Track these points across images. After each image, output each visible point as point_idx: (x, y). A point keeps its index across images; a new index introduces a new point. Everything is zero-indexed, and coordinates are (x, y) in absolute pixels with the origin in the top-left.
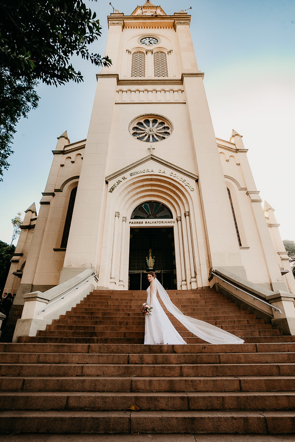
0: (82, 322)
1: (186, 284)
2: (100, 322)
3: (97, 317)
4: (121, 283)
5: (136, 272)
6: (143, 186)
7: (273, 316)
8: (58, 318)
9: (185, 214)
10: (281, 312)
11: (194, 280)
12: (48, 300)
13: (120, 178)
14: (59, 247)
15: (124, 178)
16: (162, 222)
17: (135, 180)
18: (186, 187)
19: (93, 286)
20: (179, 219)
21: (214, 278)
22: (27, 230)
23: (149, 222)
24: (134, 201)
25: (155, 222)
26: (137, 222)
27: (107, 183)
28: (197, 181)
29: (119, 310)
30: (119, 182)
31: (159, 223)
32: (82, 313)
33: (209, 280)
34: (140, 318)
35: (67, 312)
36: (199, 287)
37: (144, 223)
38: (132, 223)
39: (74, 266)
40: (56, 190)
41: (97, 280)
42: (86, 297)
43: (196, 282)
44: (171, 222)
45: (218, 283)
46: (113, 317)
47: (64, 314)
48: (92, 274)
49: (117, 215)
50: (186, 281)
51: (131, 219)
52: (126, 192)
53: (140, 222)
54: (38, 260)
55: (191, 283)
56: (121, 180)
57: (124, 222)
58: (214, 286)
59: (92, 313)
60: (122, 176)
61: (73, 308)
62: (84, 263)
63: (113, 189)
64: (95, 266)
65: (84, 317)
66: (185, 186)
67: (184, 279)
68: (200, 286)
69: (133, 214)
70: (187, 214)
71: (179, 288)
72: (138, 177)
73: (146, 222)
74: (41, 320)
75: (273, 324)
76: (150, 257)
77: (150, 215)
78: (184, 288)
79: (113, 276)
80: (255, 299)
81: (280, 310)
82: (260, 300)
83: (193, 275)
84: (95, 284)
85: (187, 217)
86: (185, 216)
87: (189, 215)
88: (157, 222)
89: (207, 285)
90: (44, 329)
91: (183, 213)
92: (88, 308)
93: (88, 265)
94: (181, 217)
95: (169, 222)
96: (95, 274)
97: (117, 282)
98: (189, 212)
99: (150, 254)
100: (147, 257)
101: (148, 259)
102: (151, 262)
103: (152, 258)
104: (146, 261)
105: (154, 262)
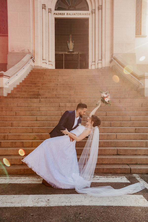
0: (31, 89)
1: (95, 65)
2: (41, 88)
3: (39, 86)
4: (50, 63)
5: (60, 53)
7: (139, 87)
8: (16, 86)
9: (98, 7)
11: (100, 61)
12: (9, 77)
16: (80, 14)
19: (32, 66)
20: (93, 11)
21: (113, 61)
23: (69, 14)
25: (75, 14)
26: (60, 14)
29: (51, 82)
31: (78, 14)
32: (29, 83)
33: (110, 62)
34: (64, 87)
35: (20, 83)
37: (66, 14)
38: (56, 14)
39: (16, 51)
41: (34, 61)
42: (29, 73)
43: (101, 63)
44: (87, 14)
45: (115, 65)
46: (48, 86)
47: (18, 84)
48: (31, 58)
49: (44, 7)
50: (95, 62)
51: (55, 10)
53: (62, 14)
55: (98, 64)
57: (50, 13)
58: (112, 67)
59: (35, 84)
61: (23, 81)
62: (23, 49)
64: (31, 51)
65: (31, 86)
67: (94, 60)
68: (104, 66)
69: (56, 5)
70: (100, 7)
71: (90, 68)
73: (67, 14)
74: (8, 88)
75: (138, 91)
76: (71, 42)
77: (70, 6)
78: (93, 67)
79: (44, 58)
80: (132, 77)
81: (142, 84)
82: (134, 77)
83: (100, 58)
84: (33, 64)
85: (100, 11)
86: (99, 9)
87: (102, 9)
88: (76, 14)
89: (108, 66)
90: (10, 92)
91: (97, 6)
92: (32, 80)
93: (26, 51)
94: (95, 10)
95: (85, 14)
96: (32, 58)
97: (47, 62)
98: (102, 6)
99: (71, 39)
100: (68, 42)
101: (69, 43)
102: (71, 45)
103: (72, 42)
104: (67, 44)
105: (74, 46)
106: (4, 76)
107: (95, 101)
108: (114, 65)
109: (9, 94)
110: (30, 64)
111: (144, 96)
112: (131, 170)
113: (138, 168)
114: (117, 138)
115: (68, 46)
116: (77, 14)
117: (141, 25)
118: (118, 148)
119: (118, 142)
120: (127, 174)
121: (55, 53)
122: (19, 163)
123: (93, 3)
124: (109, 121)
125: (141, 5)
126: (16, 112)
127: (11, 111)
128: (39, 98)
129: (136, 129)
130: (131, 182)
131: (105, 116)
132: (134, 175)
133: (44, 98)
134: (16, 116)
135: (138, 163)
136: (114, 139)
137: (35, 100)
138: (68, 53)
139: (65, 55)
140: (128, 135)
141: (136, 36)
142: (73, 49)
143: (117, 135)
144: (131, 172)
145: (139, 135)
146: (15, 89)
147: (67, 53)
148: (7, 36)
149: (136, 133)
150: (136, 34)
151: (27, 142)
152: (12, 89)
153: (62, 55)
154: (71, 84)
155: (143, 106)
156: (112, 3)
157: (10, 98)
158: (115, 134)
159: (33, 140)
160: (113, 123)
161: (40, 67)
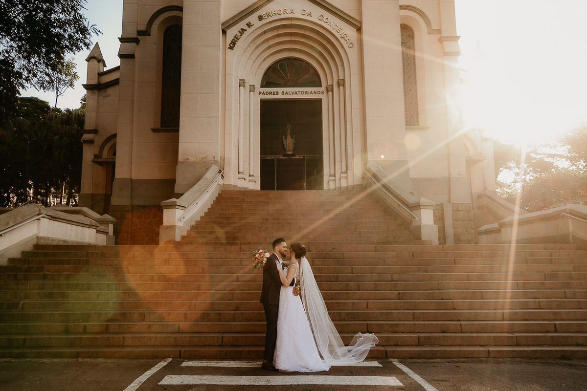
1: (335, 180)
3: (234, 223)
4: (251, 178)
5: (269, 157)
6: (279, 36)
7: (412, 222)
8: (194, 224)
9: (338, 82)
10: (417, 220)
11: (344, 175)
12: (185, 207)
13: (242, 25)
14: (158, 126)
15: (249, 25)
16: (306, 92)
17: (266, 28)
18: (342, 41)
19: (220, 185)
20: (330, 88)
21: (367, 176)
22: (96, 91)
23: (286, 94)
24: (265, 60)
25: (296, 93)
26: (271, 93)
27: (224, 32)
28: (359, 30)
29: (255, 214)
30: (243, 31)
31: (302, 93)
32: (217, 218)
34: (279, 223)
35: (202, 217)
36: (349, 184)
37: (280, 93)
38: (263, 93)
39: (192, 159)
40: (140, 33)
41: (223, 177)
42: (215, 200)
43: (347, 178)
44: (319, 92)
47: (199, 219)
48: (219, 172)
49: (242, 83)
50: (334, 175)
51: (262, 87)
52: (253, 46)
53: (274, 92)
54: (132, 145)
55: (340, 179)
56: (246, 27)
57: (252, 93)
58: (366, 185)
59: (228, 218)
60: (246, 21)
62: (204, 156)
63: (234, 44)
64: (218, 159)
66: (340, 39)
67: (332, 173)
68: (351, 183)
70: (341, 83)
71: (325, 187)
72: (271, 22)
73: (283, 92)
74: (182, 227)
76: (289, 137)
77: (289, 81)
78: (332, 186)
79: (241, 170)
80: (399, 205)
81: (417, 218)
82: (403, 206)
83: (344, 169)
84: (221, 182)
85: (341, 88)
86: (339, 86)
87: (344, 85)
88: (298, 93)
89: (359, 183)
90: (185, 234)
91: (335, 80)
92: (221, 212)
93: (210, 159)
94: (332, 86)
95: (315, 93)
96: (221, 171)
97: (247, 177)
98: (344, 80)
99: (289, 132)
100: (284, 137)
101: (286, 139)
102: (289, 143)
103: (292, 138)
104: (282, 141)
105: (294, 144)
106: (177, 207)
107: (334, 248)
108: (370, 182)
109: (183, 237)
110: (217, 183)
111: (421, 240)
112: (386, 353)
113: (398, 349)
114: (369, 307)
115: (284, 145)
116: (300, 93)
117: (417, 108)
118: (369, 322)
119: (369, 313)
120: (381, 358)
121: (261, 157)
122: (217, 344)
123: (329, 75)
124: (357, 282)
125: (415, 76)
126: (203, 268)
127: (194, 265)
128: (237, 244)
129: (399, 294)
130: (384, 366)
131: (350, 273)
132: (392, 360)
133: (244, 244)
134: (203, 273)
135: (400, 344)
136: (363, 310)
137: (233, 248)
138: (284, 158)
139: (279, 160)
140: (385, 302)
141: (406, 128)
142: (293, 150)
143: (367, 302)
144: (386, 356)
145: (404, 302)
146: (193, 227)
147: (281, 157)
148: (178, 131)
149: (399, 299)
150: (406, 125)
151: (227, 313)
152: (189, 229)
153: (273, 160)
154: (290, 218)
155: (414, 257)
156: (362, 75)
157: (187, 244)
158: (364, 301)
159: (235, 310)
160: (363, 284)
161: (233, 186)
